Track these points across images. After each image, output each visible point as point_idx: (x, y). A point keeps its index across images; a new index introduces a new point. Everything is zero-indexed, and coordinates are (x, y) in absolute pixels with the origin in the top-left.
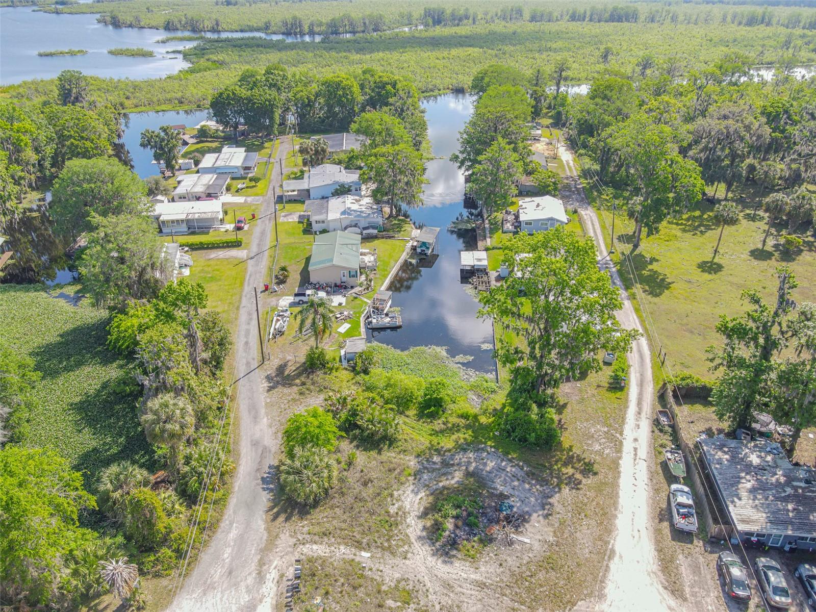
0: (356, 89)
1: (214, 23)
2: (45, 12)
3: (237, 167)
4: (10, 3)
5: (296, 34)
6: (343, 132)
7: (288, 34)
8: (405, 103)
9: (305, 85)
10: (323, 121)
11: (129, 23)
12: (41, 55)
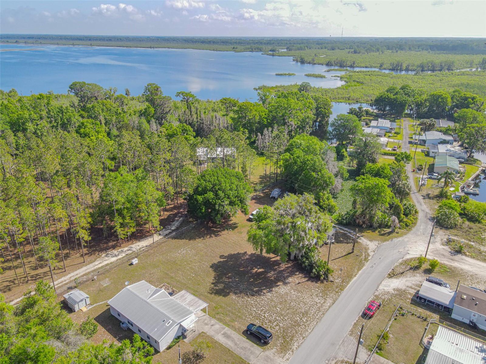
0: (449, 100)
1: (352, 63)
2: (268, 55)
3: (388, 127)
4: (251, 50)
5: (397, 70)
6: (439, 119)
7: (393, 70)
8: (480, 108)
9: (420, 95)
10: (427, 113)
11: (309, 61)
12: (277, 75)
